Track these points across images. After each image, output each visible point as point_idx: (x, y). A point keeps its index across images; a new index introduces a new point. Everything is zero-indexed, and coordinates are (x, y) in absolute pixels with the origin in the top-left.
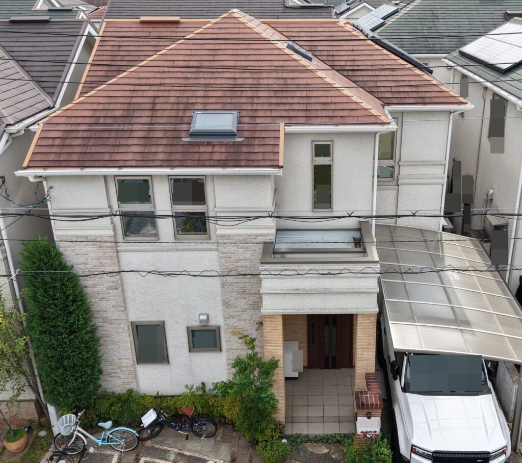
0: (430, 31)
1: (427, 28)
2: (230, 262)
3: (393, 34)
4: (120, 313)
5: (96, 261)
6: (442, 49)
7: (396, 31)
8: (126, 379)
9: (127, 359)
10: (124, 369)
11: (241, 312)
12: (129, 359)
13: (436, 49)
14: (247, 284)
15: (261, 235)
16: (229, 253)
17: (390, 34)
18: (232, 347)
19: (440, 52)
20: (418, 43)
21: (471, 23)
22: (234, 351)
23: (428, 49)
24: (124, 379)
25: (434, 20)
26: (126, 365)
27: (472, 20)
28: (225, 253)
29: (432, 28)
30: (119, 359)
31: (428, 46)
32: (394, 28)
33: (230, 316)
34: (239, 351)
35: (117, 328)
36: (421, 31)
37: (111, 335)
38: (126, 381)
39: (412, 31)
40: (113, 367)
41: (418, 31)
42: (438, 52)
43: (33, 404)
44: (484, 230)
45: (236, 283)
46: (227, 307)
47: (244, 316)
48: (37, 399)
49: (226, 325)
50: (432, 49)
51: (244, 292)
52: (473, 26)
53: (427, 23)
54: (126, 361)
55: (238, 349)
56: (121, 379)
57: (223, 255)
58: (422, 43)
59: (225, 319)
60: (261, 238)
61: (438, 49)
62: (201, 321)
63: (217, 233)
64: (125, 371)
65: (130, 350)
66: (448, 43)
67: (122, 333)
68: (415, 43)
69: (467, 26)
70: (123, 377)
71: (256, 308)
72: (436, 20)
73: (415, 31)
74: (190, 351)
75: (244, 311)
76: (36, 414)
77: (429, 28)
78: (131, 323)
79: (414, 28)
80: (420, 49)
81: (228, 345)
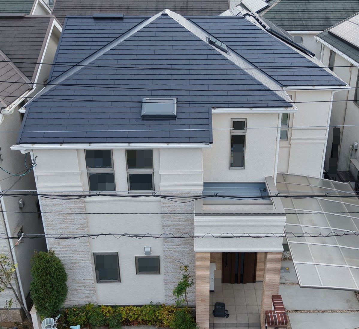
0: (304, 13)
1: (301, 10)
2: (169, 210)
3: (276, 15)
4: (86, 247)
5: (68, 209)
6: (313, 27)
7: (277, 13)
8: (89, 293)
9: (89, 279)
10: (87, 287)
11: (176, 246)
12: (91, 279)
13: (308, 27)
14: (181, 226)
15: (193, 191)
16: (168, 204)
17: (273, 15)
18: (168, 271)
19: (312, 29)
20: (295, 22)
21: (335, 6)
22: (170, 274)
23: (302, 27)
24: (87, 293)
25: (306, 4)
26: (88, 284)
27: (335, 4)
28: (166, 204)
29: (306, 10)
30: (83, 279)
31: (302, 24)
32: (276, 10)
33: (167, 249)
34: (174, 274)
35: (83, 258)
36: (297, 13)
37: (78, 262)
38: (88, 295)
39: (290, 13)
40: (79, 285)
41: (294, 13)
42: (310, 29)
43: (18, 311)
44: (349, 171)
45: (173, 225)
46: (166, 243)
47: (178, 249)
48: (22, 307)
49: (165, 255)
50: (305, 27)
51: (179, 231)
52: (336, 8)
53: (301, 6)
54: (89, 281)
55: (173, 273)
56: (85, 293)
57: (164, 205)
58: (298, 22)
59: (164, 251)
60: (193, 193)
61: (310, 27)
62: (146, 253)
63: (160, 189)
64: (88, 288)
65: (92, 273)
66: (317, 22)
67: (87, 261)
68: (292, 22)
69: (331, 8)
70: (86, 292)
71: (187, 243)
72: (308, 4)
73: (292, 13)
74: (136, 274)
75: (179, 246)
76: (21, 319)
77: (303, 11)
78: (94, 253)
79: (291, 10)
80: (296, 27)
81: (166, 270)
